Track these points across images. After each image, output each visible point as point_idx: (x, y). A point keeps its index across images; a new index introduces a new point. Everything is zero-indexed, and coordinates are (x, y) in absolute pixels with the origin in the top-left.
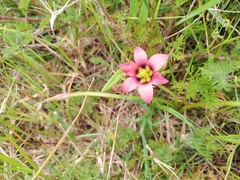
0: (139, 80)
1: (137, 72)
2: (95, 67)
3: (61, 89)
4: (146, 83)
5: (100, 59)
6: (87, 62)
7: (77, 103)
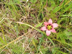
0: (47, 28)
1: (47, 26)
2: (31, 17)
3: (19, 20)
4: (49, 30)
5: (34, 16)
6: (30, 15)
7: (23, 26)
